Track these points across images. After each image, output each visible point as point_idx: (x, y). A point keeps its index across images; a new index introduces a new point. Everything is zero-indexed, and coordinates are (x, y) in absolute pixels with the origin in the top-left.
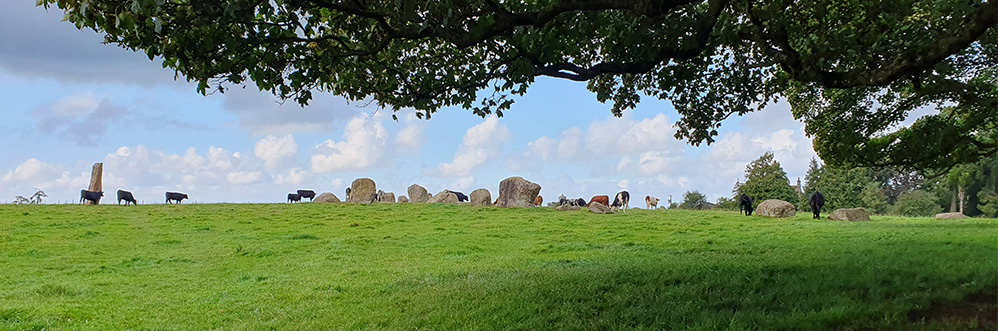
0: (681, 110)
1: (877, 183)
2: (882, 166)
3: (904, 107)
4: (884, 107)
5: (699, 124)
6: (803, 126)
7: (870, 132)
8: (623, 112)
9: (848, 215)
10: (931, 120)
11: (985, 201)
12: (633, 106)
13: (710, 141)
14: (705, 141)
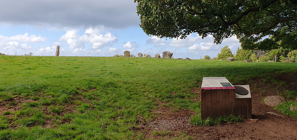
0: (214, 37)
1: (255, 54)
2: (256, 50)
3: (261, 36)
4: (257, 36)
5: (218, 40)
6: (239, 40)
7: (253, 42)
8: (204, 38)
9: (247, 61)
10: (267, 39)
11: (281, 59)
12: (206, 37)
13: (220, 43)
14: (219, 43)
